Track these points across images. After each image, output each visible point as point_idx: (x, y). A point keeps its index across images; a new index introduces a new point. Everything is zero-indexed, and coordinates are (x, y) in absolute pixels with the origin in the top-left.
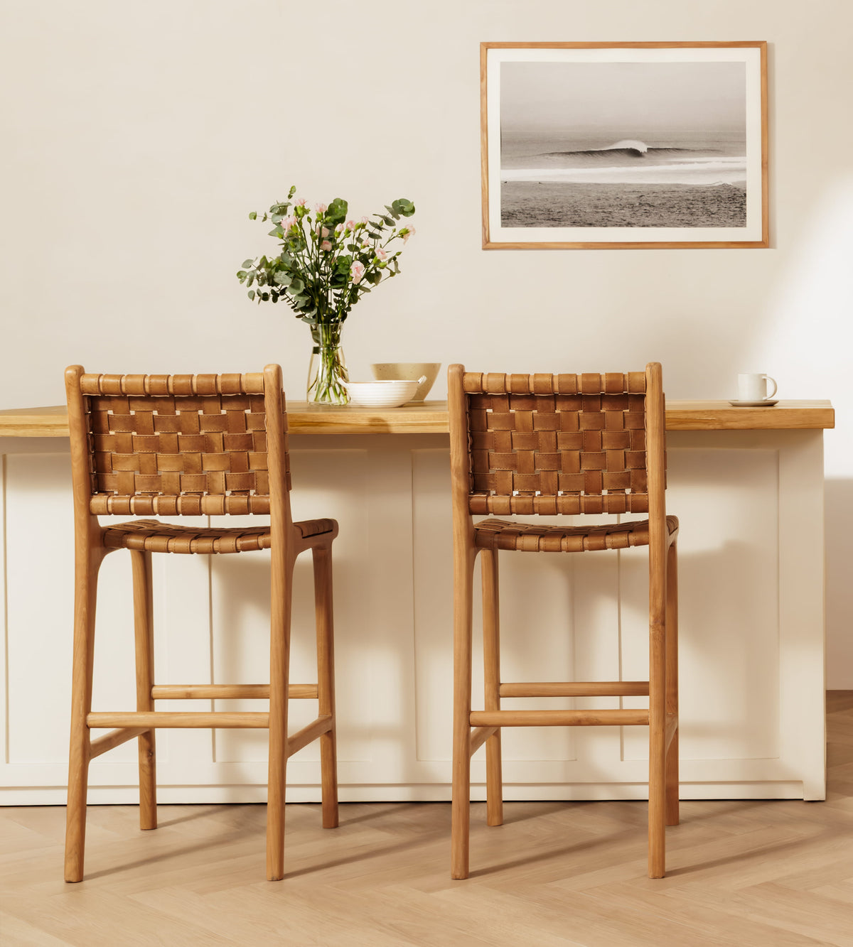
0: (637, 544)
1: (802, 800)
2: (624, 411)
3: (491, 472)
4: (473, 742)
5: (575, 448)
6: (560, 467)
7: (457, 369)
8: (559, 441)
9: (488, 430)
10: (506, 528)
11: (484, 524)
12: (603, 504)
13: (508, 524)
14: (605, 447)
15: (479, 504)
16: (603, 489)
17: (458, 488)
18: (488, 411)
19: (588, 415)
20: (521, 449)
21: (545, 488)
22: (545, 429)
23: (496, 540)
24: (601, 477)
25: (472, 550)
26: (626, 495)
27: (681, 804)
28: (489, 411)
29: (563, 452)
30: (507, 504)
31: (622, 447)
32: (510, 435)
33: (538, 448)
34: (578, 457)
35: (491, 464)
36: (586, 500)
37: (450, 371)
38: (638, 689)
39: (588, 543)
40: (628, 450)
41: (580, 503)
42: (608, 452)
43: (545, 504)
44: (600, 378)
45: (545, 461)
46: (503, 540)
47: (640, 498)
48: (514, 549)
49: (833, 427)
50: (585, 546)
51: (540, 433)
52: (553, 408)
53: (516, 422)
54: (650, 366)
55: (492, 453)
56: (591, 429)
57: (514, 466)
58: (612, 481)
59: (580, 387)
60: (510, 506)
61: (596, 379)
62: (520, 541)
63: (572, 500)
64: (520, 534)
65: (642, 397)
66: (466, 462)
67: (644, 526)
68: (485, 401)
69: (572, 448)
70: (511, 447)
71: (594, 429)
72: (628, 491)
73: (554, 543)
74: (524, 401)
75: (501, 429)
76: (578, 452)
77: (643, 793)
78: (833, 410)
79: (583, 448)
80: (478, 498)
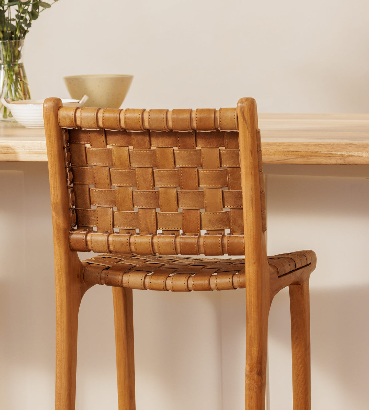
2: (220, 148)
3: (93, 207)
5: (172, 186)
6: (158, 206)
7: (51, 104)
8: (156, 179)
12: (198, 246)
14: (202, 186)
15: (78, 241)
16: (201, 229)
17: (56, 224)
18: (88, 146)
19: (183, 152)
20: (119, 185)
21: (143, 226)
22: (141, 166)
23: (103, 275)
24: (199, 217)
29: (160, 190)
30: (105, 243)
31: (219, 186)
32: (108, 170)
33: (136, 185)
34: (175, 196)
35: (92, 200)
36: (181, 240)
37: (46, 105)
39: (193, 282)
40: (226, 190)
41: (175, 243)
42: (206, 191)
43: (141, 244)
44: (191, 114)
45: (143, 199)
46: (109, 276)
47: (236, 241)
48: (121, 286)
51: (136, 169)
52: (147, 144)
53: (113, 158)
54: (241, 101)
55: (92, 188)
56: (187, 166)
57: (114, 203)
58: (210, 221)
59: (170, 124)
60: (108, 244)
61: (186, 116)
62: (126, 278)
63: (168, 240)
64: (129, 270)
65: (236, 135)
66: (65, 198)
68: (81, 136)
69: (169, 186)
70: (109, 182)
71: (190, 166)
72: (227, 231)
74: (119, 137)
75: (100, 164)
76: (175, 190)
79: (180, 186)
80: (78, 235)
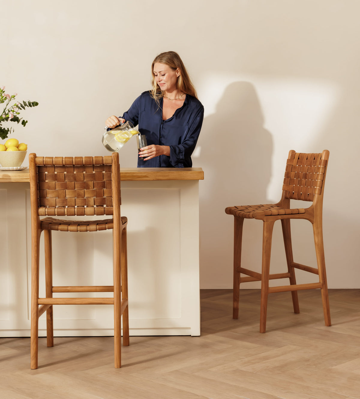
0: (109, 229)
1: (190, 335)
4: (39, 312)
9: (46, 181)
10: (54, 221)
11: (46, 219)
13: (55, 220)
25: (40, 230)
26: (104, 208)
27: (130, 338)
28: (46, 173)
37: (30, 156)
38: (109, 289)
47: (109, 209)
48: (57, 230)
49: (203, 179)
50: (78, 229)
62: (60, 227)
64: (60, 224)
67: (111, 221)
68: (45, 169)
73: (84, 228)
77: (112, 333)
78: (203, 172)
